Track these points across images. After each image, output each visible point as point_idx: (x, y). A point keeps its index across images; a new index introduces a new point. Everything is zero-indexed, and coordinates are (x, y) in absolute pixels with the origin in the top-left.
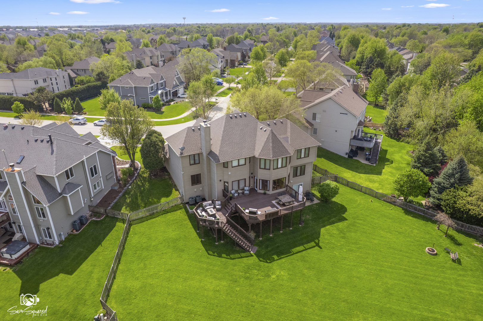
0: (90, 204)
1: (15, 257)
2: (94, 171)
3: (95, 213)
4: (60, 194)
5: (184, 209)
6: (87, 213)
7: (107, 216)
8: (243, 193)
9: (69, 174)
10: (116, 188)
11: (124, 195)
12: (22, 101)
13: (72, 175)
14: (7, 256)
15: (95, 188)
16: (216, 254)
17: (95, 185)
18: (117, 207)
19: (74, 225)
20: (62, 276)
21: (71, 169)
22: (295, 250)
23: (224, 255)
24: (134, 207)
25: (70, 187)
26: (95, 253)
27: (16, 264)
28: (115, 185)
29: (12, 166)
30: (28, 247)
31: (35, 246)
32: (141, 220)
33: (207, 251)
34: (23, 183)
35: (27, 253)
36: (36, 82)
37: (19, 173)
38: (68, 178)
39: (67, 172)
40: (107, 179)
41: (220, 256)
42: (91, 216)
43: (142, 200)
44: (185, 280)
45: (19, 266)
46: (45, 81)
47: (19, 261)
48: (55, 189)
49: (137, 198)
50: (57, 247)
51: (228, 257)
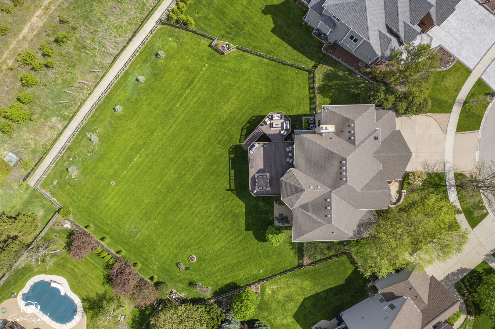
5: (309, 113)
6: (331, 40)
16: (251, 120)
22: (233, 172)
23: (248, 125)
24: (330, 77)
33: (257, 116)
41: (248, 122)
42: (329, 43)
43: (337, 84)
49: (340, 80)
51: (245, 127)
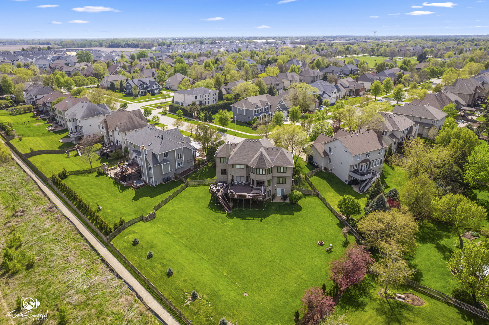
0: (175, 172)
1: (138, 185)
2: (180, 157)
3: (176, 178)
4: (159, 163)
6: (172, 176)
7: (180, 180)
8: (241, 184)
9: (165, 155)
10: (192, 168)
11: (193, 172)
12: (183, 110)
13: (167, 156)
14: (135, 184)
15: (179, 165)
16: (211, 208)
17: (179, 164)
18: (186, 178)
19: (164, 179)
20: (148, 197)
21: (167, 153)
23: (214, 210)
24: (194, 179)
25: (164, 161)
26: (165, 193)
27: (137, 188)
28: (192, 167)
29: (143, 147)
30: (143, 183)
31: (146, 184)
32: (193, 186)
33: (209, 206)
34: (146, 155)
35: (142, 186)
36: (196, 98)
37: (145, 150)
38: (165, 157)
39: (164, 154)
40: (188, 162)
42: (174, 178)
44: (190, 213)
45: (137, 190)
46: (202, 96)
47: (138, 188)
48: (157, 160)
49: (198, 176)
50: (154, 187)
